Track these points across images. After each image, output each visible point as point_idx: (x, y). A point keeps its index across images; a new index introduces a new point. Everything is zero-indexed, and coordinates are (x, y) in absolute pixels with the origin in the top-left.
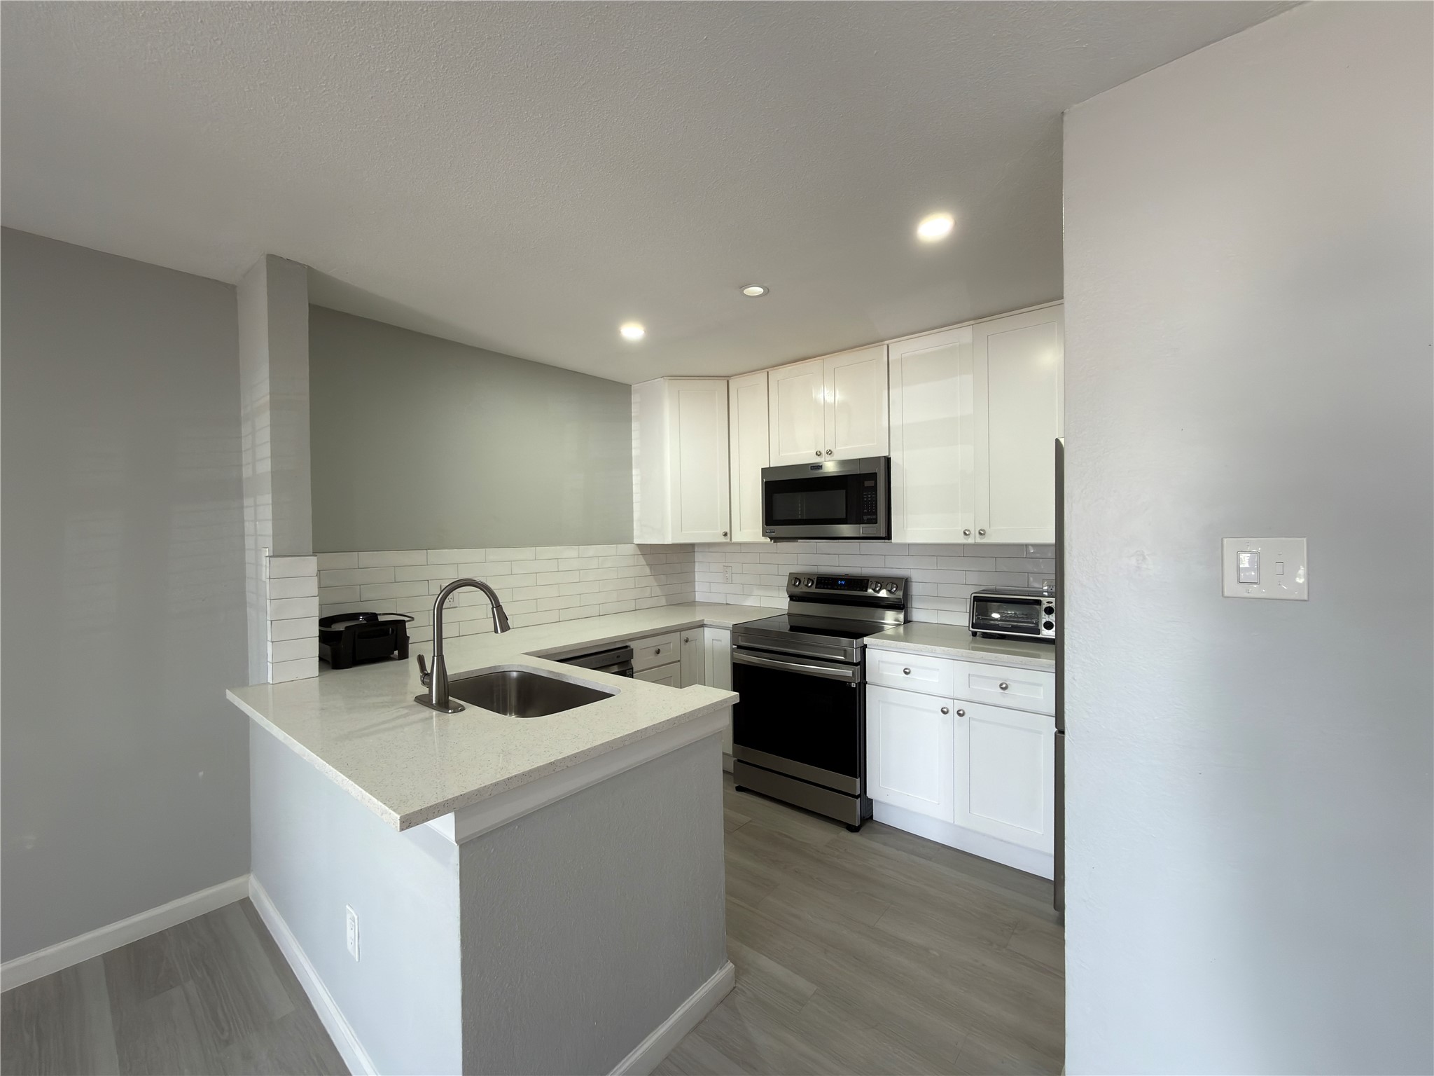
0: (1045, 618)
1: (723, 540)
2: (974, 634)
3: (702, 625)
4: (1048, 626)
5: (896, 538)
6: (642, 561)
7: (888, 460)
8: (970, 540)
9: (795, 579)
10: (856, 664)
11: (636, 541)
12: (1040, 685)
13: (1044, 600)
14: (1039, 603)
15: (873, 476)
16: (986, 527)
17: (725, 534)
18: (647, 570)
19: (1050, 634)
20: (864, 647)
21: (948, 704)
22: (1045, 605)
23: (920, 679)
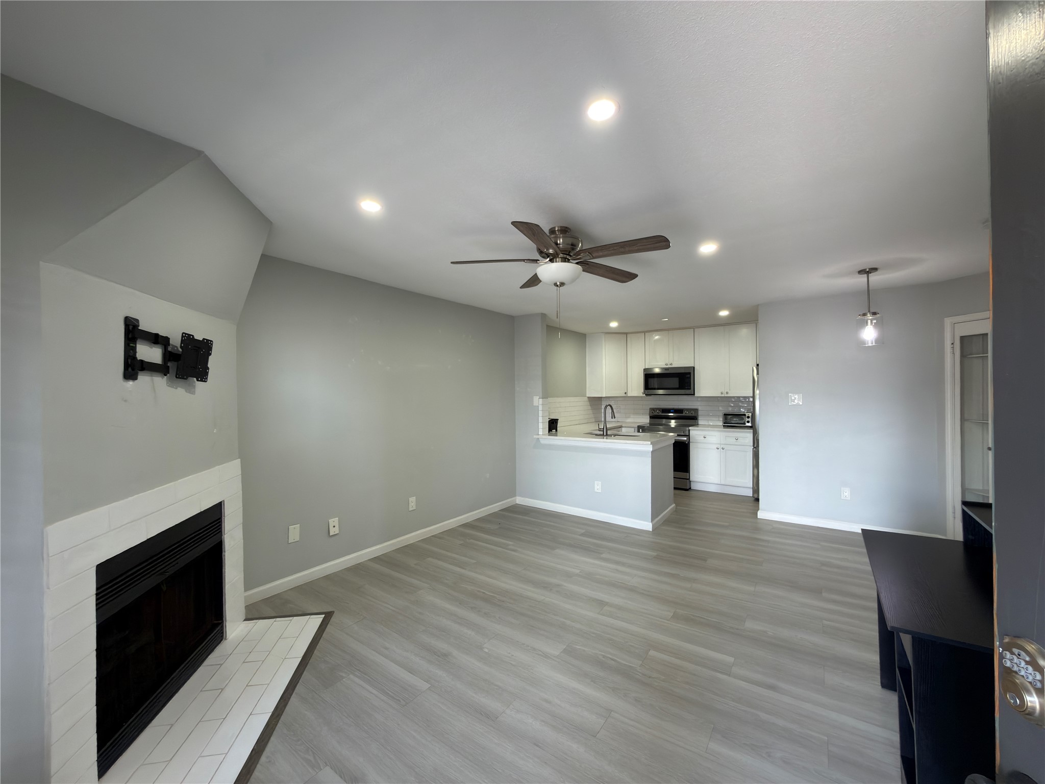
0: (747, 420)
1: (624, 395)
2: (724, 426)
3: (621, 427)
4: (748, 422)
5: (696, 395)
6: (588, 403)
7: (694, 368)
8: (723, 395)
9: (652, 410)
10: (687, 436)
11: (587, 396)
12: (747, 437)
13: (747, 414)
14: (745, 415)
15: (690, 373)
16: (728, 391)
17: (626, 393)
18: (590, 408)
19: (749, 424)
20: (689, 430)
21: (718, 446)
22: (747, 416)
23: (709, 439)
